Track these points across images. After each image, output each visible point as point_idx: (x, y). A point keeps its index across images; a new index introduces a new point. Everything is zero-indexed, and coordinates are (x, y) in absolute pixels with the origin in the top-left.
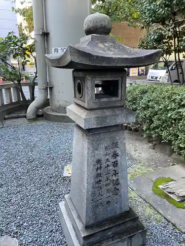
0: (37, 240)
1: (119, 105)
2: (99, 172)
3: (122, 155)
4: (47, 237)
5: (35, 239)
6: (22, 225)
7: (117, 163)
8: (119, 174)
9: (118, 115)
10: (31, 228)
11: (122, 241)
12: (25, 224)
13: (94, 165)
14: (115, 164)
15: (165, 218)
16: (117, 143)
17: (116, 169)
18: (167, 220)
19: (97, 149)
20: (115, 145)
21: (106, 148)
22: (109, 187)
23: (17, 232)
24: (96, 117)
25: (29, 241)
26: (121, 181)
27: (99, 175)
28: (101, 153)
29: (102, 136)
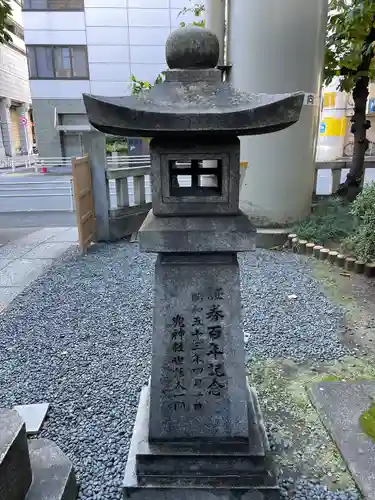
0: (93, 441)
1: (223, 211)
2: (178, 340)
3: (232, 316)
4: (110, 441)
5: (91, 438)
6: (84, 408)
7: (220, 332)
8: (224, 355)
9: (212, 232)
10: (94, 417)
11: (219, 493)
12: (89, 409)
13: (168, 326)
14: (216, 332)
15: (357, 487)
16: (218, 290)
17: (216, 341)
18: (359, 491)
19: (172, 295)
20: (217, 293)
21: (195, 297)
22: (200, 376)
23: (71, 418)
24: (163, 232)
25: (81, 438)
26: (229, 371)
27: (178, 347)
28: (182, 304)
29: (185, 271)
